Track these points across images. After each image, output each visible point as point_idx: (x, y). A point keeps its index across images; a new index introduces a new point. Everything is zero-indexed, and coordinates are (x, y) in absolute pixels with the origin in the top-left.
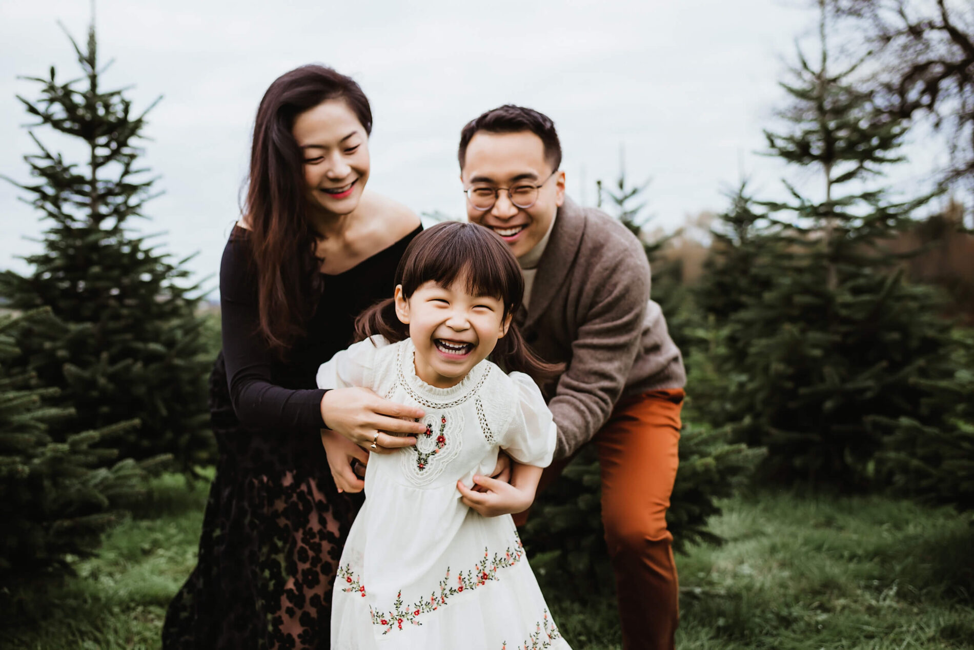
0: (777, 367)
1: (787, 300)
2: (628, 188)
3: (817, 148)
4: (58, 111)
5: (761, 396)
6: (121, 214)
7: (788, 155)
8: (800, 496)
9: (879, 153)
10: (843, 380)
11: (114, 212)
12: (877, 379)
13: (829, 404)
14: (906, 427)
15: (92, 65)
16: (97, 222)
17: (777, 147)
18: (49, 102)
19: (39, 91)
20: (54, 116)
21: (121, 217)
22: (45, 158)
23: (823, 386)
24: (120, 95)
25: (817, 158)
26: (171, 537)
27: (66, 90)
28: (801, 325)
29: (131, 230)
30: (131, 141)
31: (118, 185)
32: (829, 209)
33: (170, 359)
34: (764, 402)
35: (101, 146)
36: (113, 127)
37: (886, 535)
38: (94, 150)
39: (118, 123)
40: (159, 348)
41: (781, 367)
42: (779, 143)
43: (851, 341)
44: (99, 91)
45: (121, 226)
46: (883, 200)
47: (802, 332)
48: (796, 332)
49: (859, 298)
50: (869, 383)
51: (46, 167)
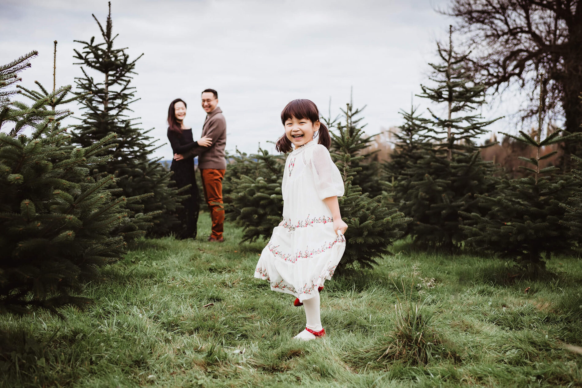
0: (421, 194)
1: (428, 164)
2: (354, 111)
3: (445, 94)
4: (91, 57)
5: (414, 208)
6: (121, 107)
7: (431, 97)
8: (430, 254)
9: (474, 99)
10: (451, 202)
11: (117, 107)
12: (466, 201)
13: (444, 211)
14: (473, 215)
15: (109, 38)
16: (108, 111)
17: (427, 94)
18: (88, 53)
19: (84, 48)
20: (89, 60)
21: (121, 109)
22: (86, 80)
23: (442, 204)
24: (123, 51)
25: (445, 99)
26: (143, 257)
27: (96, 48)
28: (433, 176)
29: (125, 116)
30: (127, 74)
31: (119, 94)
32: (450, 123)
33: (144, 176)
34: (415, 211)
35: (111, 75)
36: (118, 66)
37: (465, 267)
38: (107, 77)
39: (121, 65)
40: (140, 170)
41: (424, 194)
42: (428, 91)
43: (455, 184)
44: (112, 49)
45: (120, 113)
46: (474, 120)
47: (434, 179)
48: (431, 178)
49: (460, 164)
50: (463, 202)
51: (86, 84)
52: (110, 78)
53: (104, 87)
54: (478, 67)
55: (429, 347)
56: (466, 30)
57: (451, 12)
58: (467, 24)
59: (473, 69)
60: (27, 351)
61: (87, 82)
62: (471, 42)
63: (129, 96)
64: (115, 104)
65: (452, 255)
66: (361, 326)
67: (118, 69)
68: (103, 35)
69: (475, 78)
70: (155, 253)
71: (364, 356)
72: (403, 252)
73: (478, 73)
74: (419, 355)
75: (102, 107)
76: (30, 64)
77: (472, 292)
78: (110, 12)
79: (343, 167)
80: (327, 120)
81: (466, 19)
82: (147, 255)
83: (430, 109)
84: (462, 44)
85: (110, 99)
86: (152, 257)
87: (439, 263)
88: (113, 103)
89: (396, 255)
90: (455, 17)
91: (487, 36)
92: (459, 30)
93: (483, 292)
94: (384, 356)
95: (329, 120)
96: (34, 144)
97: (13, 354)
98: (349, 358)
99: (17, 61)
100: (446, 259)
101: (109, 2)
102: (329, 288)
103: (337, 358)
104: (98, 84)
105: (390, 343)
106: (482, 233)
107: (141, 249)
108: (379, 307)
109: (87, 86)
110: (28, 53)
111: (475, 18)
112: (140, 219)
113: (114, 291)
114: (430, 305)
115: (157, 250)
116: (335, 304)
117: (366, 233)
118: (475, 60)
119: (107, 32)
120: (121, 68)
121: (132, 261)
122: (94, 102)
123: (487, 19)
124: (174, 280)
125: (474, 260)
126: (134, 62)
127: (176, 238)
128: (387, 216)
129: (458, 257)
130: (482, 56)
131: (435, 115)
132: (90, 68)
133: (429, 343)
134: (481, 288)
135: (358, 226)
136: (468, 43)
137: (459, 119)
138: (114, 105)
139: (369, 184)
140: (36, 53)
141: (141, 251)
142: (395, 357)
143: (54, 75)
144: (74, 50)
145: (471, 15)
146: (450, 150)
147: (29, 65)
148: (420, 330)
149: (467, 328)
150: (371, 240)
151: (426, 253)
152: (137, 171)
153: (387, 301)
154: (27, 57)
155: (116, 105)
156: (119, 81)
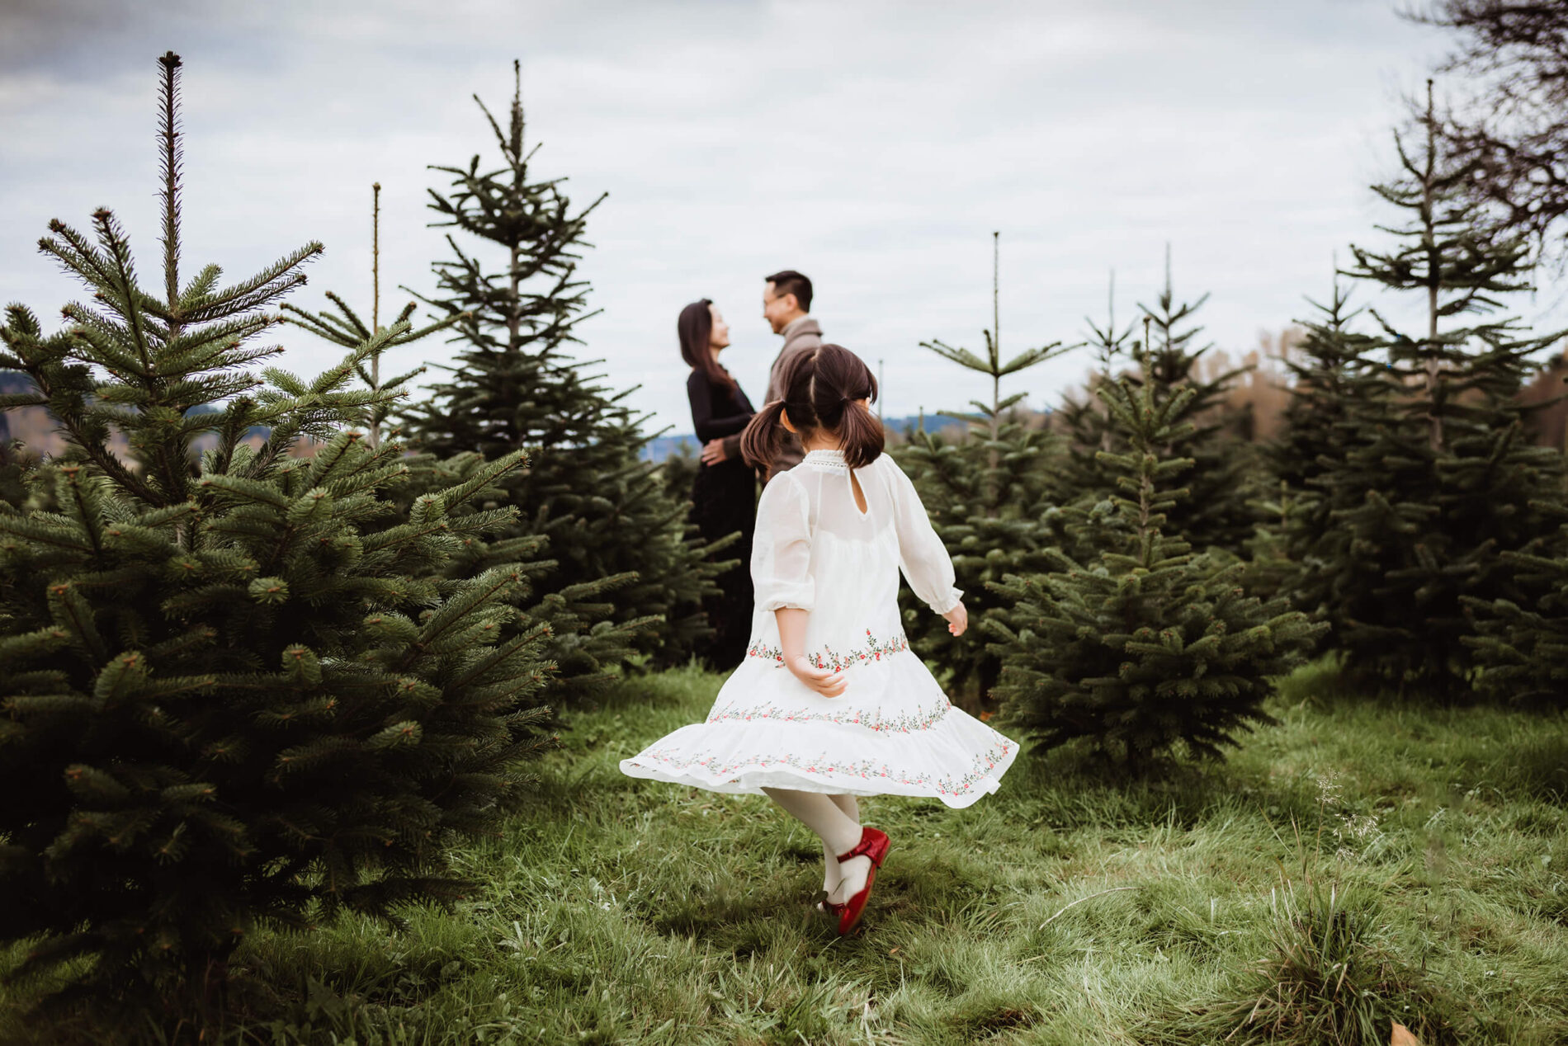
0: (1359, 544)
1: (1376, 462)
2: (1175, 309)
3: (1422, 270)
4: (473, 206)
5: (1339, 580)
6: (553, 334)
7: (1382, 276)
8: (1385, 705)
9: (1499, 278)
10: (1442, 563)
11: (543, 334)
12: (1484, 561)
13: (1422, 591)
14: (1499, 609)
15: (517, 154)
16: (518, 347)
17: (1370, 268)
18: (464, 197)
19: (454, 184)
20: (468, 214)
21: (551, 341)
22: (461, 266)
23: (1416, 569)
24: (554, 189)
25: (1420, 281)
26: (618, 729)
27: (486, 183)
28: (1391, 493)
29: (563, 357)
30: (568, 248)
31: (549, 300)
32: (1435, 347)
33: (616, 515)
34: (1343, 589)
35: (526, 252)
36: (543, 229)
37: (1483, 745)
38: (515, 256)
39: (550, 224)
40: (603, 500)
41: (1365, 544)
42: (1371, 262)
43: (1453, 514)
44: (527, 183)
45: (552, 351)
46: (1503, 336)
47: (1392, 501)
48: (1384, 501)
49: (1465, 461)
50: (1473, 565)
51: (461, 277)
52: (522, 258)
53: (505, 283)
54: (1522, 162)
55: (1367, 1004)
56: (1485, 62)
57: (1442, 15)
58: (1486, 47)
59: (1508, 168)
60: (312, 1017)
61: (465, 272)
62: (1501, 95)
63: (572, 305)
64: (538, 325)
65: (1447, 707)
66: (1186, 933)
67: (544, 237)
68: (503, 146)
69: (1514, 194)
70: (649, 716)
71: (1189, 1026)
72: (1312, 702)
73: (1522, 179)
74: (1340, 1027)
75: (503, 335)
76: (304, 277)
77: (1497, 822)
78: (518, 87)
79: (1139, 487)
80: (1106, 334)
81: (1485, 33)
82: (627, 724)
83: (1378, 310)
84: (1475, 101)
85: (525, 313)
86: (641, 730)
87: (1410, 731)
88: (532, 324)
89: (1294, 708)
90: (1453, 28)
91: (1544, 77)
92: (1466, 63)
93: (1529, 823)
94: (1244, 1027)
95: (1111, 333)
96: (313, 502)
97: (276, 1026)
98: (1149, 1029)
99: (271, 271)
100: (1433, 720)
101: (516, 62)
102: (1104, 816)
103: (1119, 1031)
104: (492, 277)
105: (1260, 991)
106: (1526, 658)
107: (613, 707)
108: (1238, 873)
109: (463, 282)
110: (298, 249)
111: (1510, 29)
112: (604, 639)
113: (539, 833)
114: (1379, 863)
115: (654, 707)
116: (1121, 864)
117: (1202, 669)
118: (1513, 144)
119: (512, 140)
120: (551, 232)
121: (588, 741)
122: (481, 323)
123: (1545, 30)
124: (698, 797)
125: (1506, 721)
126: (582, 215)
127: (707, 669)
128: (1259, 620)
129: (1463, 714)
130: (1531, 132)
131: (1392, 326)
132: (472, 233)
133: (1366, 993)
134: (1526, 811)
135: (1181, 650)
136: (1491, 99)
137: (1458, 332)
138: (534, 328)
139: (1221, 506)
140: (318, 249)
141: (613, 714)
142: (1273, 1031)
143: (375, 271)
144: (430, 191)
145: (1498, 22)
146: (1437, 421)
147: (302, 280)
148: (1343, 954)
149: (1479, 936)
150: (1216, 688)
151: (1376, 703)
152: (598, 503)
153: (1261, 855)
154: (296, 261)
155: (541, 328)
156: (547, 267)
